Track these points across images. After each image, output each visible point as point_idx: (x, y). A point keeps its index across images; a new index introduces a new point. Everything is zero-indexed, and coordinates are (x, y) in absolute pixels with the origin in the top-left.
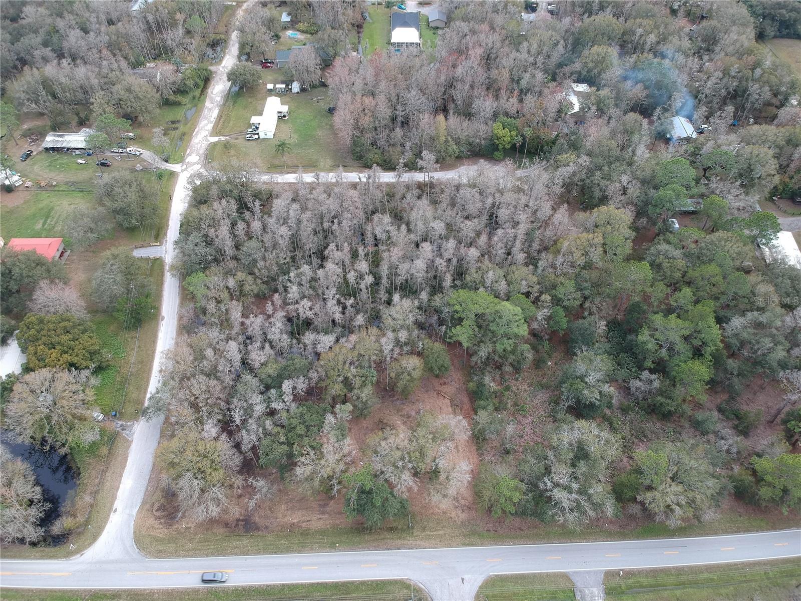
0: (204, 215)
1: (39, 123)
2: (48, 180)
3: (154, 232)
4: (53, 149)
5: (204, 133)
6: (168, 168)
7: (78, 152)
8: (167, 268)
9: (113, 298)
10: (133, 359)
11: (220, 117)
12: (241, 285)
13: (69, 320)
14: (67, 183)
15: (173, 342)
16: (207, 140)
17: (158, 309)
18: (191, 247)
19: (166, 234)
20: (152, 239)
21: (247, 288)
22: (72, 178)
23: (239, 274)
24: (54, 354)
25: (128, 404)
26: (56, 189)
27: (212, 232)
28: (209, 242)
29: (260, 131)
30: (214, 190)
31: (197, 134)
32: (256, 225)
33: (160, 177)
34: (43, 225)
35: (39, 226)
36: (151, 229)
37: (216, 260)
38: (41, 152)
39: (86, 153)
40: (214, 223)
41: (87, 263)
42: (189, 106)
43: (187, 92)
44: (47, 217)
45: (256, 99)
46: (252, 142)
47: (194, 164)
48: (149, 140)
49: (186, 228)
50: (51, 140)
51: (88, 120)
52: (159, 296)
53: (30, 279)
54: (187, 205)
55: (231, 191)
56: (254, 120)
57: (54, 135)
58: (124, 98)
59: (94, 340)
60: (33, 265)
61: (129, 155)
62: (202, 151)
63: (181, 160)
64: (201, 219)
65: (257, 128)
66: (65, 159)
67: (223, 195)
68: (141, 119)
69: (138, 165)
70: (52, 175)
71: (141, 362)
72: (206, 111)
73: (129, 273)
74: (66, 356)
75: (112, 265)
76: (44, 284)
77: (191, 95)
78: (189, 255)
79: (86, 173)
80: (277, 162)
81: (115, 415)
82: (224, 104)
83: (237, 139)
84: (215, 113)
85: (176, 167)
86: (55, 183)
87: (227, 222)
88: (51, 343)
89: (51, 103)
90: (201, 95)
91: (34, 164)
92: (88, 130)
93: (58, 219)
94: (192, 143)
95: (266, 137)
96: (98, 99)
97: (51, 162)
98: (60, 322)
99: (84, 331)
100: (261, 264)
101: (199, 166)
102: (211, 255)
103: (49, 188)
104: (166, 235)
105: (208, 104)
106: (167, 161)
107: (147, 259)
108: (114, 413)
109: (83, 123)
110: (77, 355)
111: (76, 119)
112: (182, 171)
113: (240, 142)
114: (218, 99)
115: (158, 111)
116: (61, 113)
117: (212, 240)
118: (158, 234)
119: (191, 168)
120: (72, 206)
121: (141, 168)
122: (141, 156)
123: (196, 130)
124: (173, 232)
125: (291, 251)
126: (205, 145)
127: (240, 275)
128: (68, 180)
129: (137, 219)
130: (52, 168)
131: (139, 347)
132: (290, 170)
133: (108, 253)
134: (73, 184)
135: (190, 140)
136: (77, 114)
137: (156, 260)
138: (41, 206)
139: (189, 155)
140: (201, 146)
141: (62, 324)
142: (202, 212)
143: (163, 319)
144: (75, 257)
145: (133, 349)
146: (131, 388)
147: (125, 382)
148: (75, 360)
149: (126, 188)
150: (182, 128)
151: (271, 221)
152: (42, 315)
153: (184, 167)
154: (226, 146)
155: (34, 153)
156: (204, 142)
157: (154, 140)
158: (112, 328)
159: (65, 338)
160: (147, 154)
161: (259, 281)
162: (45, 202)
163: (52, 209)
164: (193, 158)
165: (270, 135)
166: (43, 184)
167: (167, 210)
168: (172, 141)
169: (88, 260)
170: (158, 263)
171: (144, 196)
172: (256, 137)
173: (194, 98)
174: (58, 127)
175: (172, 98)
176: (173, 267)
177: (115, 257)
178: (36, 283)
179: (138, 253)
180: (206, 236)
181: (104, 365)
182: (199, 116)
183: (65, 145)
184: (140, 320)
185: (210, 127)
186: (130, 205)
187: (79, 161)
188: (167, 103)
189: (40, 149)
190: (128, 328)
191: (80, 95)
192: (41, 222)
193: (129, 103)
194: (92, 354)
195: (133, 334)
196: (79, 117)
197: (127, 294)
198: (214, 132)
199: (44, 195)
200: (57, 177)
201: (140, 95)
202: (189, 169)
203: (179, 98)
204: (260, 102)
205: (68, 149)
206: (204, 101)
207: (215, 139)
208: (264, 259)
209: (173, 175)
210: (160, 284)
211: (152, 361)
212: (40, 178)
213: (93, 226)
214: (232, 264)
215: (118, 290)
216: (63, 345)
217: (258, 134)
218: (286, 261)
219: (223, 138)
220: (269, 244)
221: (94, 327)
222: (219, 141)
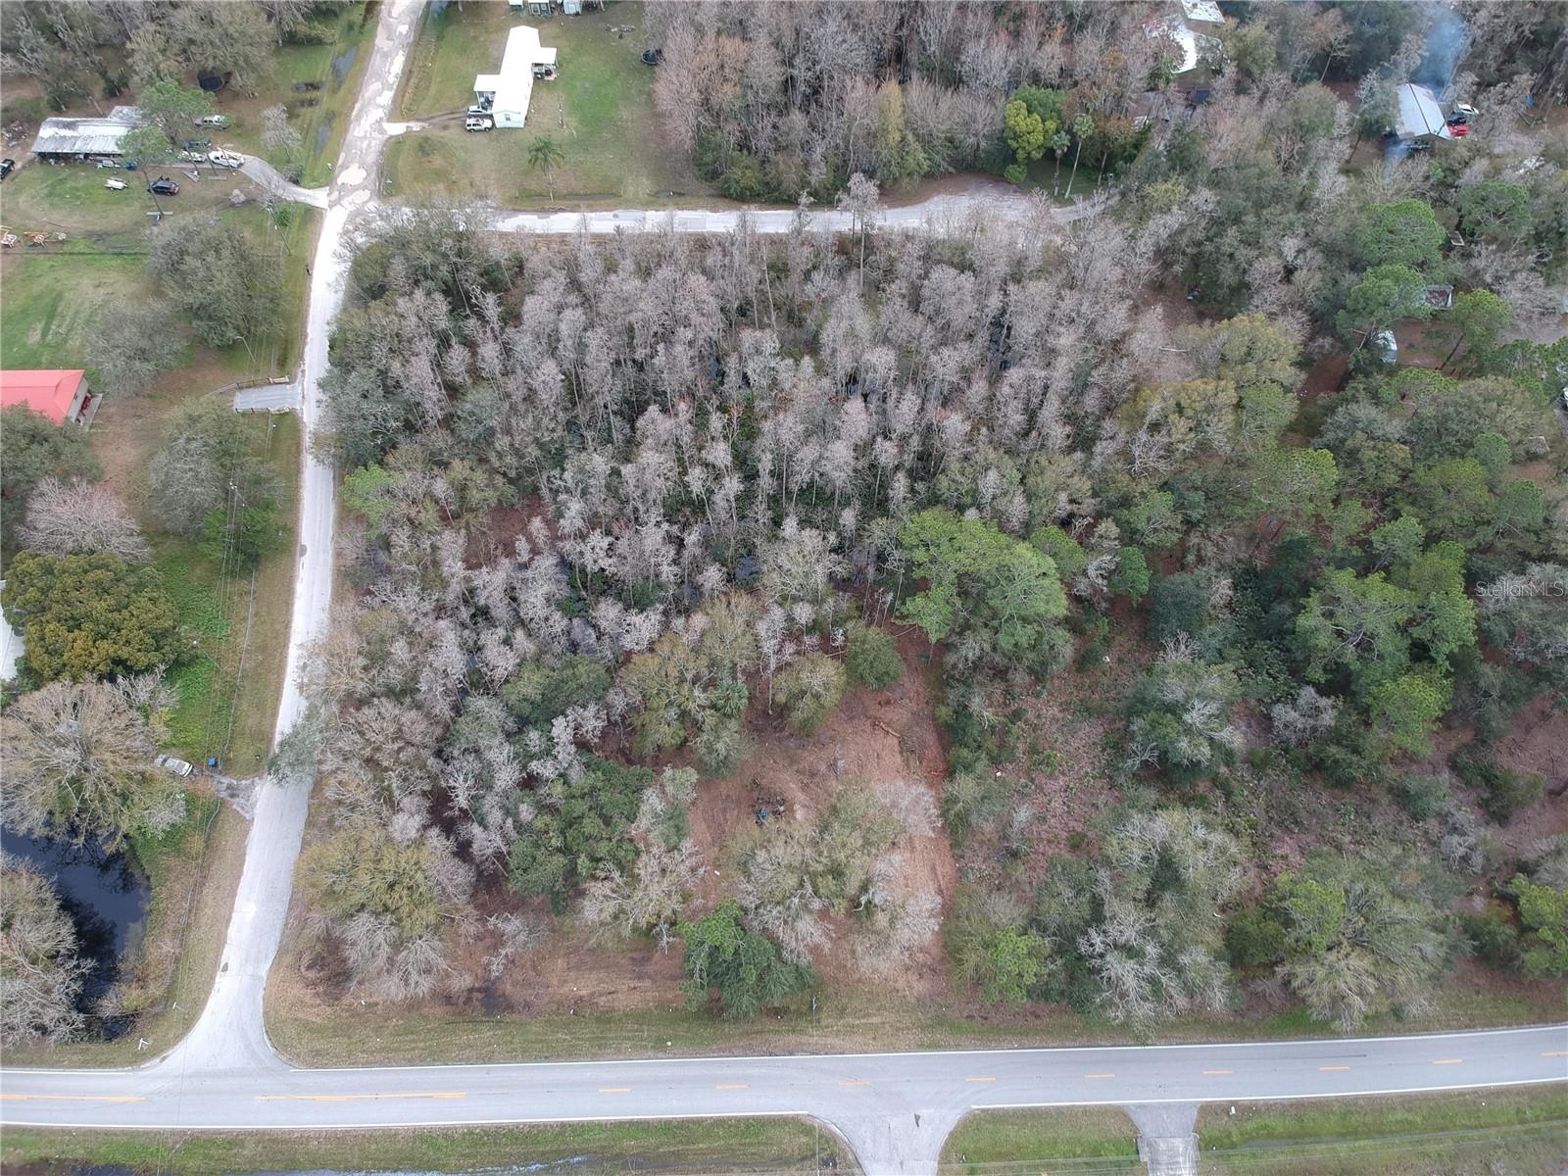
0: (378, 329)
1: (25, 93)
2: (49, 227)
3: (276, 353)
4: (57, 156)
5: (376, 114)
6: (302, 199)
7: (108, 162)
8: (307, 441)
9: (196, 512)
10: (244, 642)
11: (407, 74)
12: (462, 489)
13: (106, 567)
14: (89, 235)
15: (325, 617)
16: (382, 131)
17: (291, 531)
18: (354, 397)
19: (301, 357)
20: (274, 367)
21: (475, 496)
22: (100, 225)
23: (456, 463)
24: (81, 640)
25: (239, 742)
26: (67, 248)
27: (396, 368)
28: (391, 388)
29: (494, 110)
30: (398, 268)
31: (359, 118)
32: (489, 351)
33: (283, 220)
34: (44, 336)
35: (34, 337)
36: (270, 344)
37: (409, 427)
38: (31, 162)
39: (128, 164)
40: (400, 346)
41: (139, 422)
42: (340, 46)
43: (336, 15)
44: (51, 317)
45: (487, 30)
46: (479, 137)
47: (355, 188)
48: (257, 129)
49: (344, 352)
50: (50, 135)
51: (126, 85)
52: (293, 500)
53: (19, 476)
54: (341, 295)
55: (434, 267)
56: (483, 83)
57: (57, 124)
58: (199, 37)
59: (162, 607)
60: (23, 443)
61: (216, 168)
62: (371, 158)
63: (327, 179)
64: (373, 337)
65: (489, 102)
66: (81, 179)
67: (419, 276)
68: (237, 81)
69: (236, 192)
70: (56, 216)
71: (263, 649)
72: (376, 60)
73: (227, 453)
74: (104, 645)
75: (189, 440)
76: (45, 485)
77: (344, 18)
78: (351, 418)
79: (127, 210)
80: (533, 185)
81: (215, 765)
82: (417, 43)
83: (445, 128)
84: (398, 63)
85: (317, 197)
86: (62, 236)
87: (430, 344)
88: (73, 618)
89: (47, 54)
90: (365, 19)
91: (18, 192)
92: (126, 110)
93: (73, 320)
94: (349, 137)
95: (509, 124)
96: (143, 41)
97: (53, 186)
98: (86, 572)
99: (140, 587)
100: (502, 442)
101: (367, 193)
102: (396, 420)
103: (52, 247)
104: (302, 359)
105: (381, 41)
106: (296, 182)
107: (265, 414)
108: (212, 761)
109: (116, 92)
110: (128, 642)
111: (102, 84)
112: (331, 207)
113: (453, 134)
114: (404, 29)
115: (271, 65)
116: (68, 72)
117: (398, 385)
118: (285, 357)
119: (350, 199)
120: (102, 291)
121: (243, 198)
122: (242, 170)
123: (357, 106)
124: (315, 357)
125: (566, 409)
126: (377, 143)
127: (459, 468)
128: (90, 228)
129: (237, 328)
130: (56, 200)
131: (256, 614)
132: (562, 204)
133: (176, 413)
134: (100, 237)
135: (346, 130)
136: (103, 74)
137: (283, 415)
138: (36, 289)
139: (345, 167)
140: (369, 145)
141: (91, 576)
142: (374, 321)
143: (303, 551)
144: (112, 410)
145: (245, 619)
146: (245, 706)
147: (232, 691)
148: (124, 653)
149: (211, 258)
150: (326, 100)
151: (524, 342)
152: (50, 556)
153: (335, 195)
154: (424, 146)
155: (18, 165)
156: (376, 135)
157: (268, 135)
158: (198, 571)
159: (99, 606)
160: (254, 166)
161: (499, 480)
162: (46, 281)
163: (59, 297)
164: (352, 175)
165: (518, 121)
166: (39, 238)
167: (302, 298)
168: (305, 132)
169: (140, 417)
170: (287, 421)
171: (249, 270)
172: (487, 123)
173: (350, 27)
174: (66, 102)
175: (303, 29)
176: (318, 441)
177: (193, 420)
178: (32, 482)
179: (246, 401)
180: (383, 373)
181: (186, 657)
182: (362, 72)
183: (79, 147)
184: (257, 555)
185: (386, 98)
186: (219, 298)
187: (112, 183)
188: (292, 41)
189: (30, 155)
190: (232, 574)
191: (107, 28)
192: (40, 326)
193: (209, 50)
194: (159, 638)
195: (243, 585)
196: (108, 81)
197: (226, 500)
198: (398, 112)
199: (43, 263)
200: (67, 221)
201: (231, 30)
202: (345, 202)
203: (319, 29)
204: (493, 37)
205: (87, 156)
206: (373, 35)
207: (398, 129)
208: (508, 431)
209: (310, 216)
210: (294, 473)
211: (285, 645)
212: (32, 224)
213: (144, 343)
214: (439, 439)
215: (204, 493)
216: (97, 622)
217: (491, 117)
218: (555, 435)
219: (416, 126)
220: (518, 396)
221: (160, 577)
222: (409, 133)
